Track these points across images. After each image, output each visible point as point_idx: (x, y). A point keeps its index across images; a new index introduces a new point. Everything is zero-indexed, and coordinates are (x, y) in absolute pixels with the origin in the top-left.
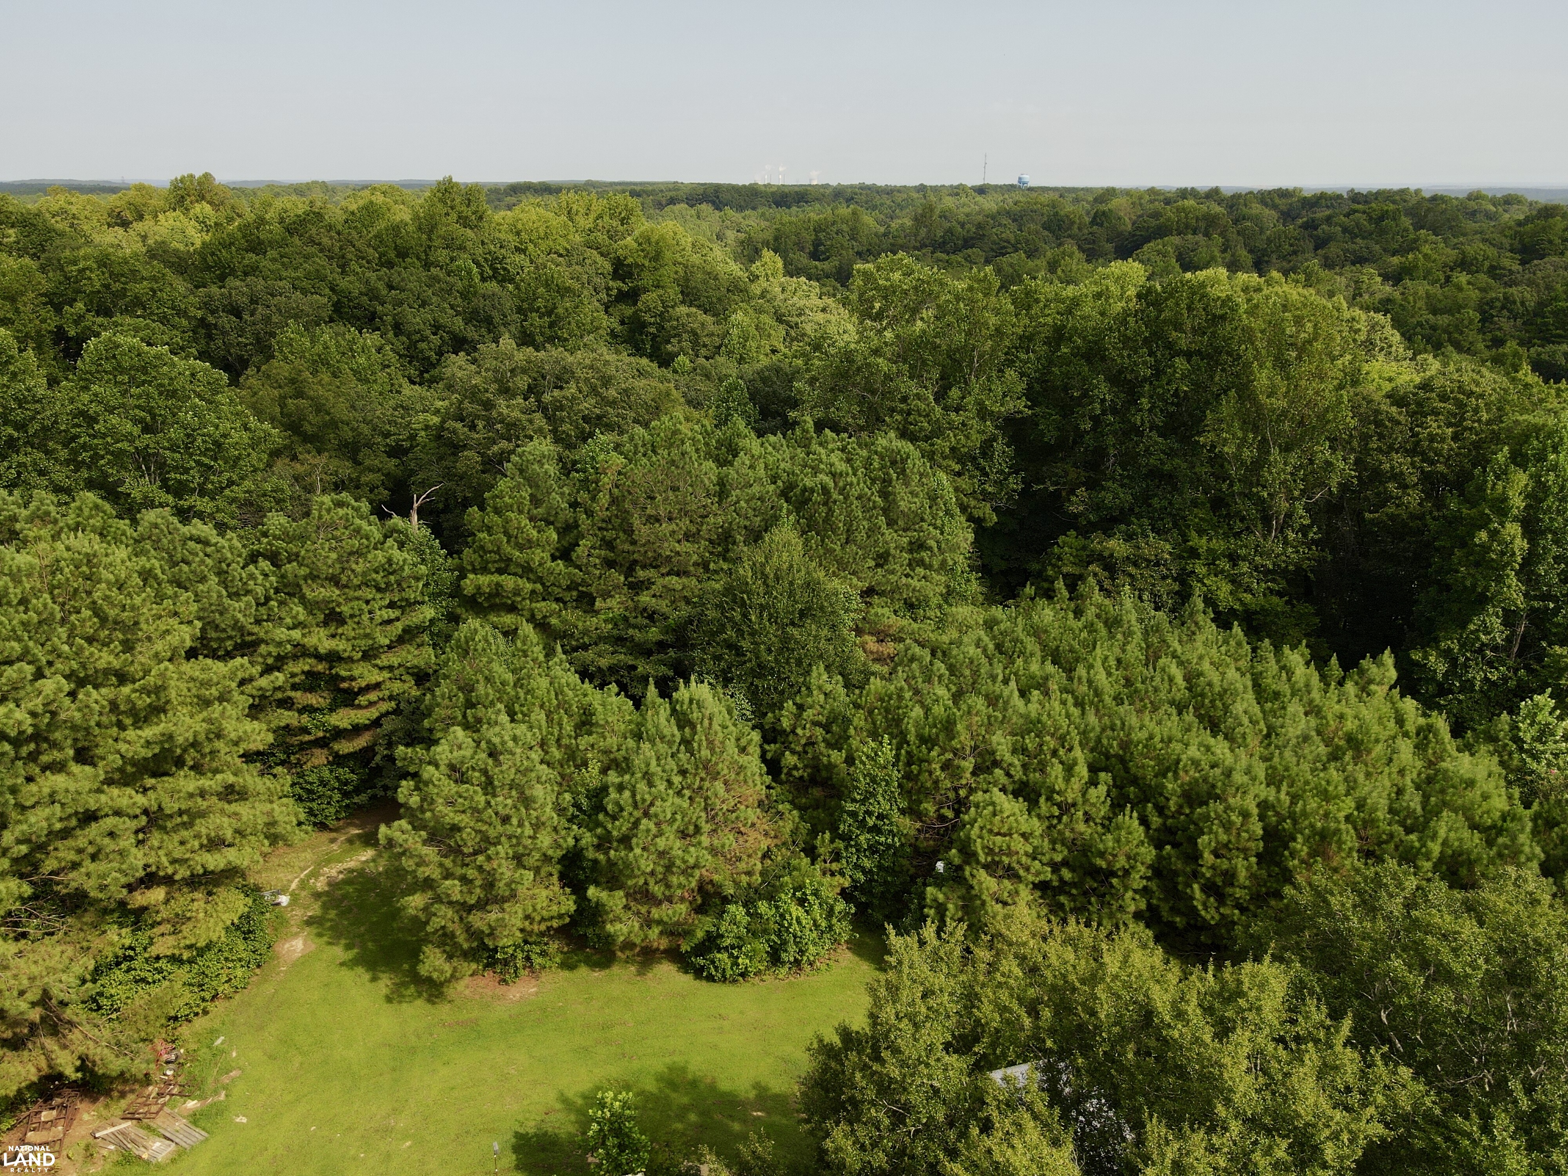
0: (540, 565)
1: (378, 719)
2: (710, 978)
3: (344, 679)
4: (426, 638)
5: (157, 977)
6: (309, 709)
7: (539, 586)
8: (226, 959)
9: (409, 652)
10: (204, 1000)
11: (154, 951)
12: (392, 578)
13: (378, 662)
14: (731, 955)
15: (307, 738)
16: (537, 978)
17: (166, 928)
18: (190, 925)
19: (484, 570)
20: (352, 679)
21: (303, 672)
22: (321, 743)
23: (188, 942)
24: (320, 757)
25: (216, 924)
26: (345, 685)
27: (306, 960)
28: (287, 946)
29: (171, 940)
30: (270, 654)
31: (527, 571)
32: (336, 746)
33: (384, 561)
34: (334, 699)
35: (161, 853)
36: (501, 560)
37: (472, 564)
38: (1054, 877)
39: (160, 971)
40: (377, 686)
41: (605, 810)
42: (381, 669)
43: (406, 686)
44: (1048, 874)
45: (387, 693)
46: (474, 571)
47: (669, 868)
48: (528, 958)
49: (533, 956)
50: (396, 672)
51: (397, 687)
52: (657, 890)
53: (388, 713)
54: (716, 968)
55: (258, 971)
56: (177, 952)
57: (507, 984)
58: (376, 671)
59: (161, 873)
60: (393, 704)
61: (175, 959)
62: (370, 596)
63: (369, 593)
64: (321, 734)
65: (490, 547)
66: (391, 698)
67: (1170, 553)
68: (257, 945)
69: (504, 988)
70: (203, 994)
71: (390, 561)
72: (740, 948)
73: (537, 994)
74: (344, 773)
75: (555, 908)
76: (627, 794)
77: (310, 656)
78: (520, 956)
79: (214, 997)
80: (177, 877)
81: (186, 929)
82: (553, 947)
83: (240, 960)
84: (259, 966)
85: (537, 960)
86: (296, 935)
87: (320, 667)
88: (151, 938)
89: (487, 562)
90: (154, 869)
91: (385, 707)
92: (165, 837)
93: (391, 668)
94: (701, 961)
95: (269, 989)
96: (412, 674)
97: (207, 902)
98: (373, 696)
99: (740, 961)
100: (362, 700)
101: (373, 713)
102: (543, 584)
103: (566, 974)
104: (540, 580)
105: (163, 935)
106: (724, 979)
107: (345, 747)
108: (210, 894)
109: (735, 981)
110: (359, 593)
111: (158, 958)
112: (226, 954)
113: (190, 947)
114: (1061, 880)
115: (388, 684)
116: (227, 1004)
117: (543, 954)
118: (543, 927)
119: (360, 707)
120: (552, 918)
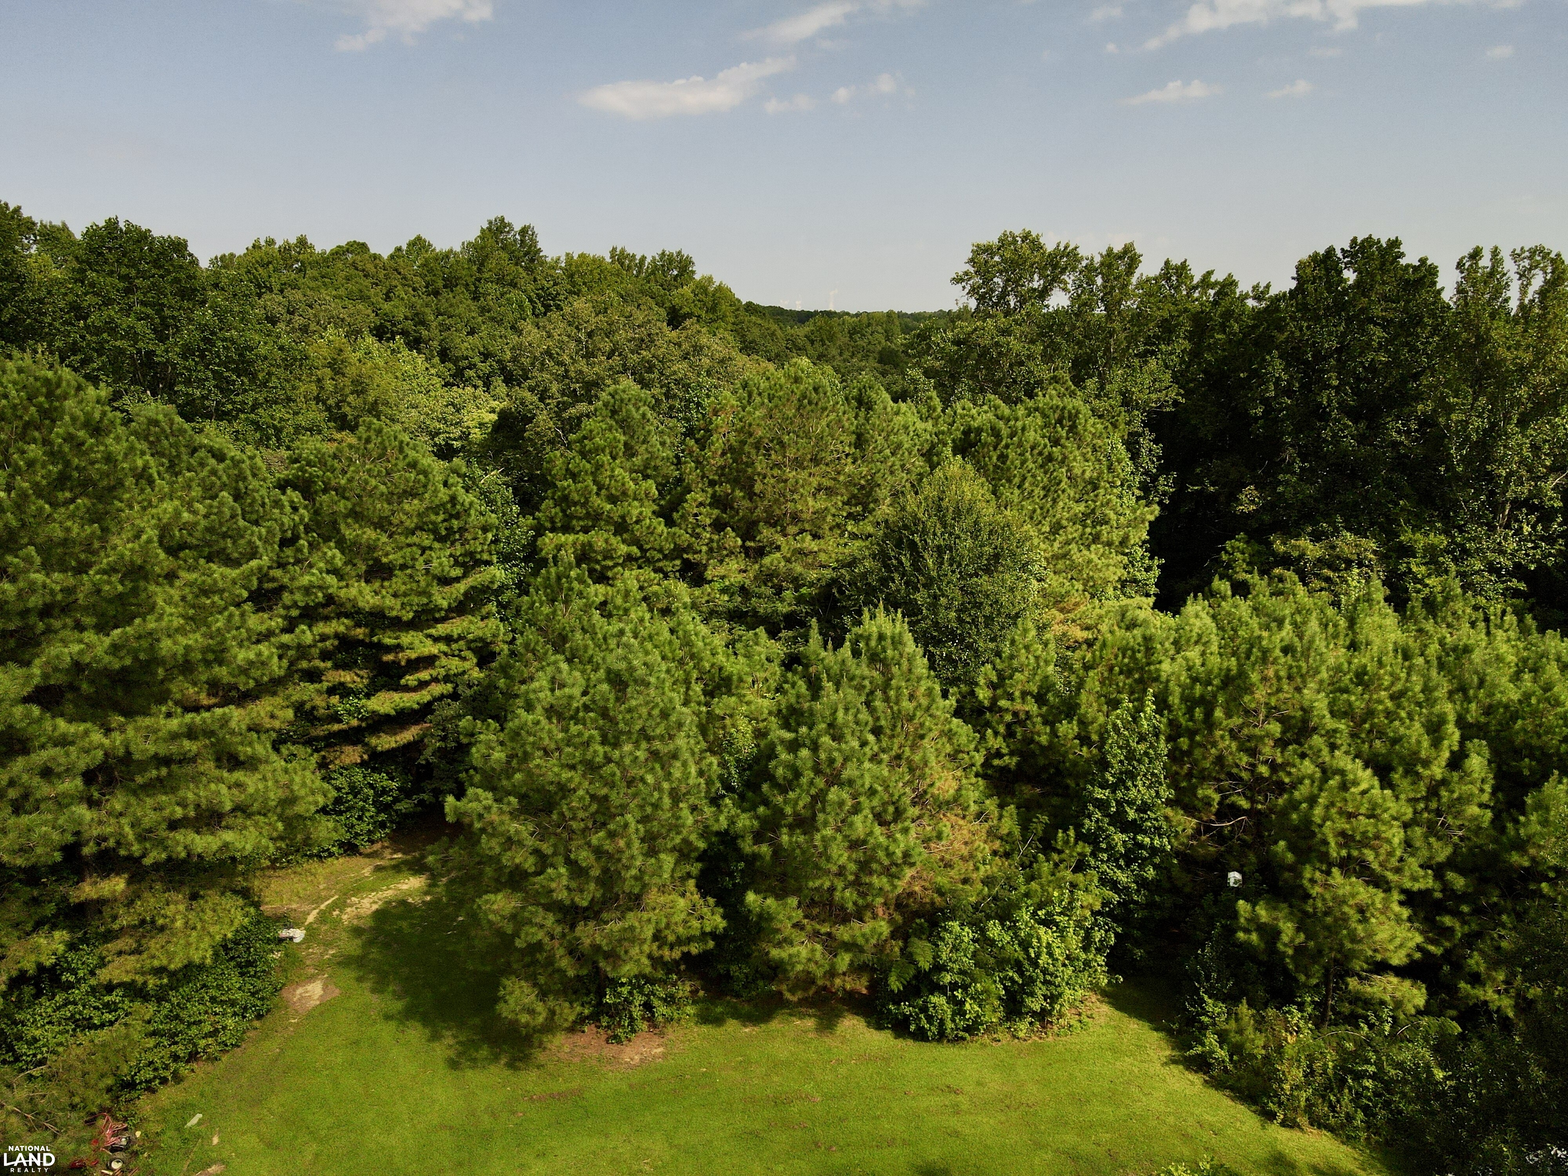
0: (637, 522)
1: (430, 704)
2: (921, 1036)
3: (389, 649)
4: (492, 607)
5: (109, 1017)
6: (341, 690)
7: (635, 550)
8: (213, 999)
9: (471, 622)
10: (176, 1058)
11: (104, 975)
12: (455, 523)
13: (432, 631)
14: (952, 1000)
15: (336, 727)
16: (662, 1035)
17: (125, 943)
18: (161, 939)
19: (567, 529)
20: (399, 648)
21: (337, 635)
22: (353, 737)
23: (156, 963)
24: (352, 754)
25: (200, 938)
26: (389, 657)
27: (325, 1008)
28: (300, 991)
29: (131, 962)
30: (295, 605)
31: (621, 527)
32: (373, 741)
33: (446, 498)
34: (372, 680)
35: (124, 821)
36: (588, 515)
37: (552, 520)
38: (1438, 886)
39: (110, 1007)
40: (429, 661)
41: (770, 777)
42: (436, 639)
43: (467, 665)
44: (1427, 882)
45: (443, 672)
46: (553, 530)
47: (864, 866)
48: (648, 1006)
49: (656, 1002)
50: (454, 646)
51: (455, 665)
52: (848, 897)
53: (442, 697)
54: (930, 1019)
55: (257, 1024)
56: (140, 979)
57: (620, 1042)
58: (429, 642)
59: (123, 852)
60: (449, 687)
61: (135, 991)
62: (427, 543)
63: (426, 539)
64: (355, 723)
65: (575, 497)
66: (447, 679)
67: (1375, 552)
68: (259, 984)
69: (614, 1048)
70: (174, 1048)
71: (453, 499)
72: (965, 988)
73: (664, 1056)
74: (381, 780)
75: (696, 924)
76: (804, 753)
77: (347, 616)
78: (639, 999)
79: (193, 1057)
80: (148, 861)
81: (154, 944)
82: (684, 989)
83: (233, 1003)
84: (259, 1017)
85: (661, 1009)
86: (311, 978)
87: (360, 632)
88: (102, 958)
89: (572, 517)
90: (111, 843)
91: (438, 689)
92: (133, 800)
93: (448, 639)
94: (906, 1009)
95: (272, 1047)
96: (475, 651)
97: (190, 909)
98: (424, 675)
99: (967, 1006)
100: (410, 680)
101: (424, 696)
102: (640, 548)
103: (705, 1029)
104: (637, 542)
105: (120, 953)
106: (941, 1036)
107: (386, 742)
108: (194, 897)
109: (958, 1039)
110: (414, 539)
111: (110, 988)
112: (213, 992)
113: (159, 971)
114: (1447, 888)
115: (444, 661)
116: (209, 1067)
117: (670, 1000)
118: (677, 954)
119: (407, 689)
120: (690, 940)
